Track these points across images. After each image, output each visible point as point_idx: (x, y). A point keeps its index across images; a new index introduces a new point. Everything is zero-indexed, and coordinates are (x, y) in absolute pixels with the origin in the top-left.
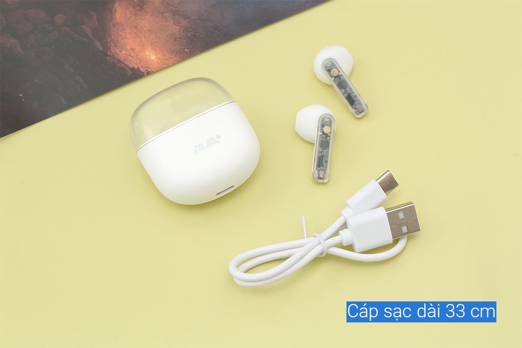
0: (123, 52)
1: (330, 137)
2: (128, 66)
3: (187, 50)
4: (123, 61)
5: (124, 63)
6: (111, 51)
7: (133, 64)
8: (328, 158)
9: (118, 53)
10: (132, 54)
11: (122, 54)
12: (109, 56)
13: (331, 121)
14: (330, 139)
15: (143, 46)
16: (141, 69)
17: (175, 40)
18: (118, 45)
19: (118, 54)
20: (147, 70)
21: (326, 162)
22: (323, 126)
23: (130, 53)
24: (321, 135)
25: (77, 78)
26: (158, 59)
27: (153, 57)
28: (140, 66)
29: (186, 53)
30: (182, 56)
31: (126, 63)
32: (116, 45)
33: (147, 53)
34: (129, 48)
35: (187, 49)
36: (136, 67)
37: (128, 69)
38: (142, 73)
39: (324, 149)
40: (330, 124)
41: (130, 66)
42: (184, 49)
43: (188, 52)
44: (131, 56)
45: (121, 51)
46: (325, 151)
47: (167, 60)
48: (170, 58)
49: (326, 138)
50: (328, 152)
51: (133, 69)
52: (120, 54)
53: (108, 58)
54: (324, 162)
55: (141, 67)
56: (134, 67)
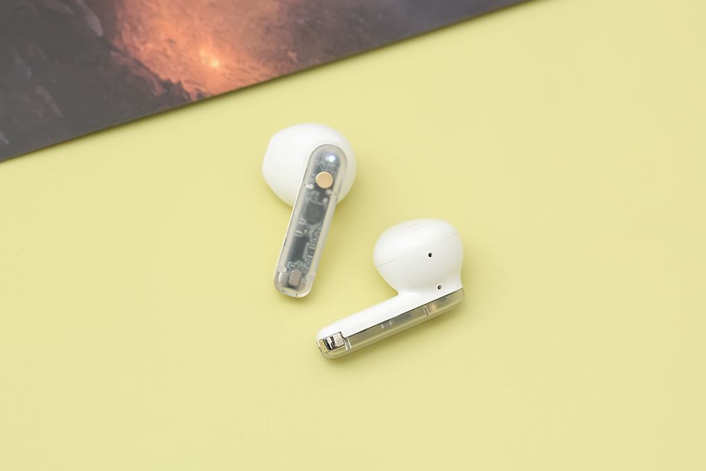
0: (150, 46)
1: (328, 197)
2: (156, 76)
3: (292, 55)
4: (147, 65)
5: (148, 70)
6: (121, 40)
7: (170, 72)
8: (315, 243)
9: (137, 45)
10: (169, 52)
11: (146, 50)
12: (116, 50)
13: (337, 163)
14: (328, 203)
15: (194, 36)
16: (187, 87)
17: (268, 30)
18: (140, 28)
19: (136, 49)
20: (197, 90)
21: (312, 252)
22: (318, 170)
23: (165, 49)
24: (309, 190)
25: (40, 90)
26: (227, 67)
27: (215, 64)
28: (183, 79)
29: (292, 62)
30: (279, 67)
31: (152, 69)
32: (134, 29)
33: (202, 53)
34: (163, 36)
35: (293, 51)
36: (174, 80)
37: (155, 83)
38: (188, 94)
39: (312, 223)
40: (334, 170)
41: (163, 77)
42: (286, 51)
43: (295, 60)
44: (167, 56)
45: (144, 43)
46: (313, 228)
47: (244, 71)
48: (253, 69)
49: (321, 199)
50: (318, 231)
51: (167, 85)
52: (142, 48)
53: (113, 53)
54: (306, 252)
55: (187, 81)
56: (169, 80)
